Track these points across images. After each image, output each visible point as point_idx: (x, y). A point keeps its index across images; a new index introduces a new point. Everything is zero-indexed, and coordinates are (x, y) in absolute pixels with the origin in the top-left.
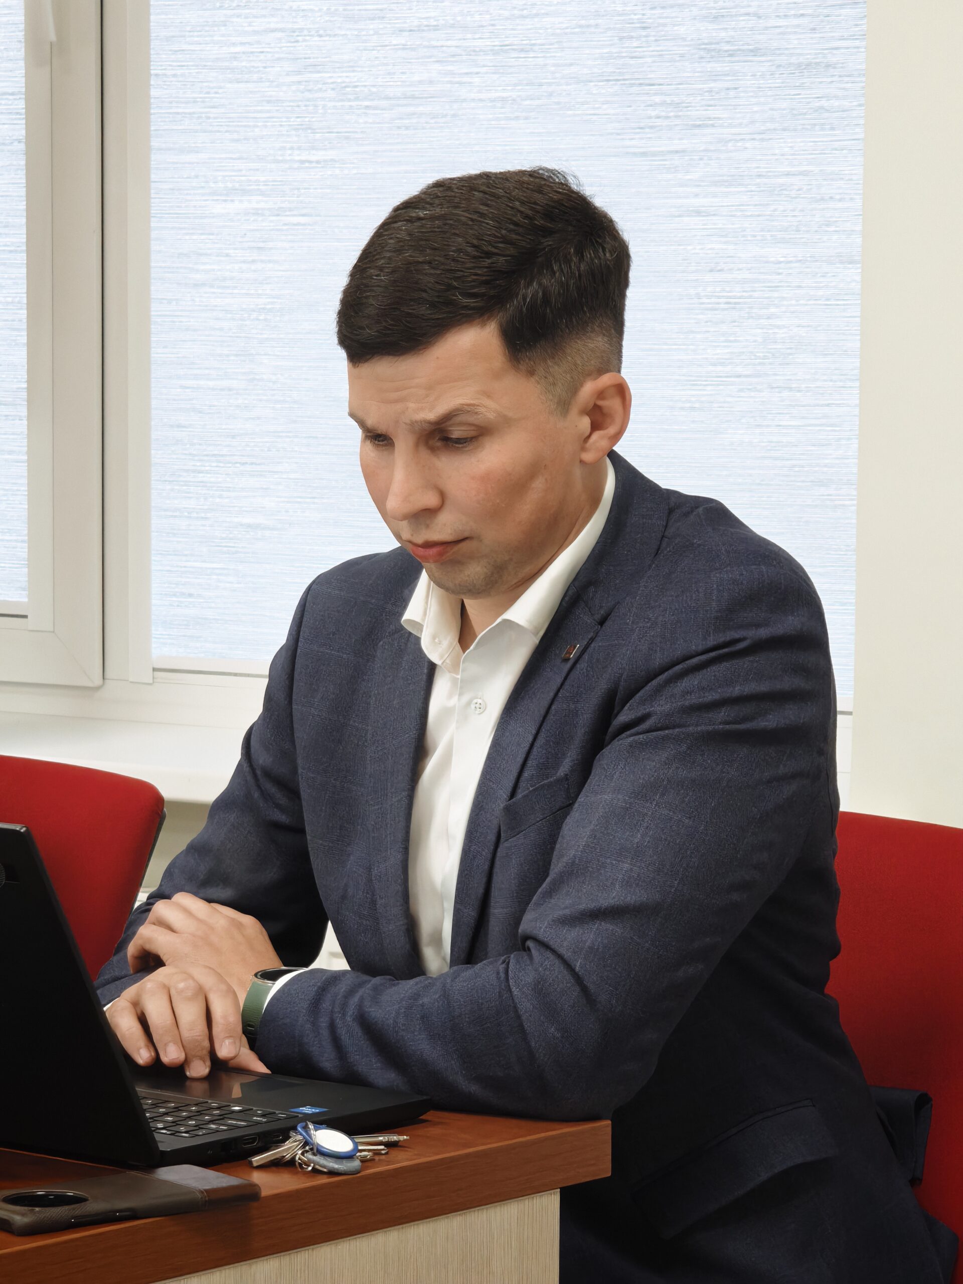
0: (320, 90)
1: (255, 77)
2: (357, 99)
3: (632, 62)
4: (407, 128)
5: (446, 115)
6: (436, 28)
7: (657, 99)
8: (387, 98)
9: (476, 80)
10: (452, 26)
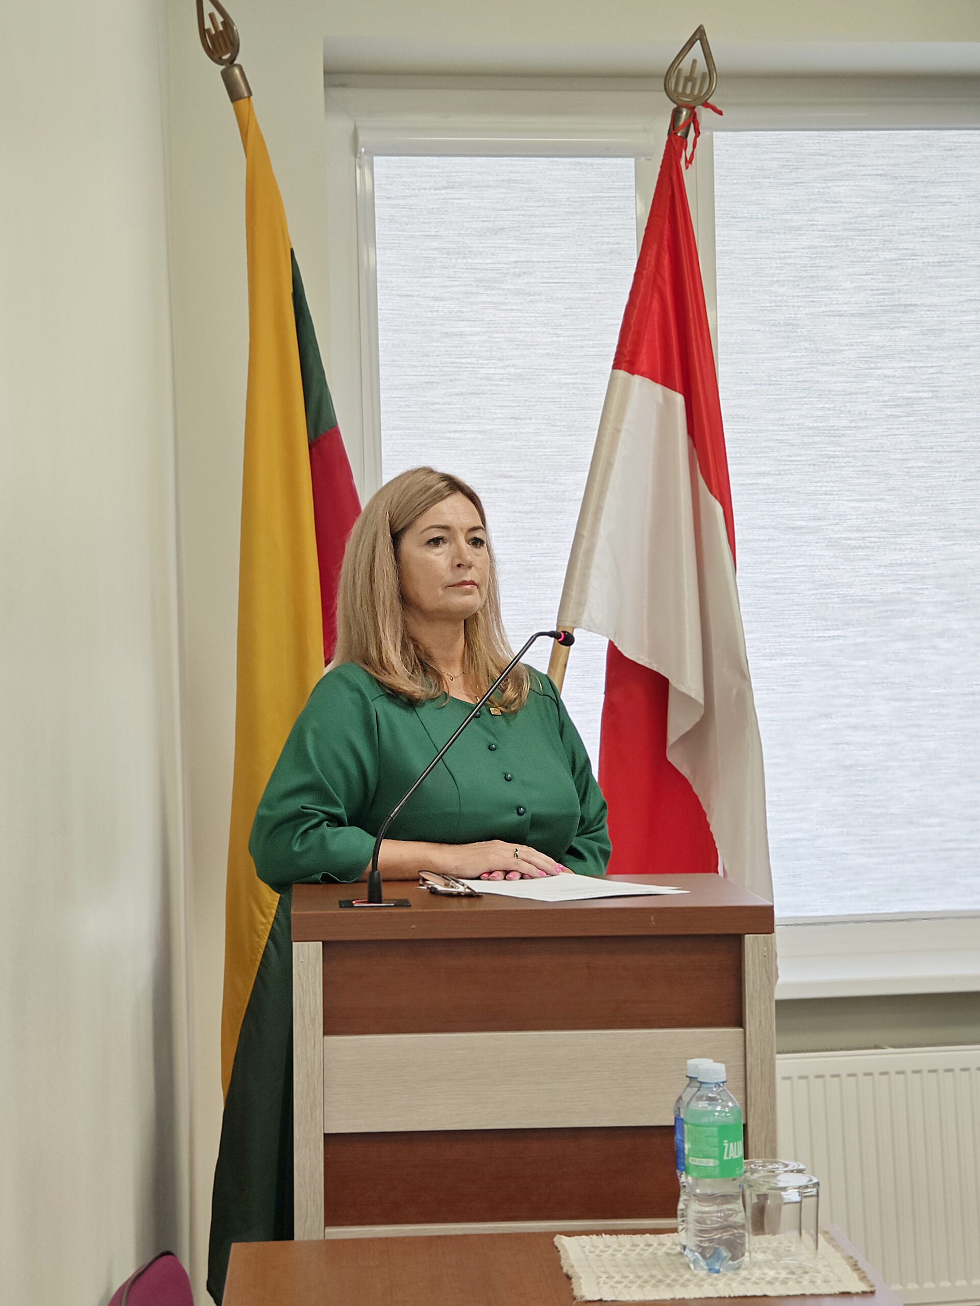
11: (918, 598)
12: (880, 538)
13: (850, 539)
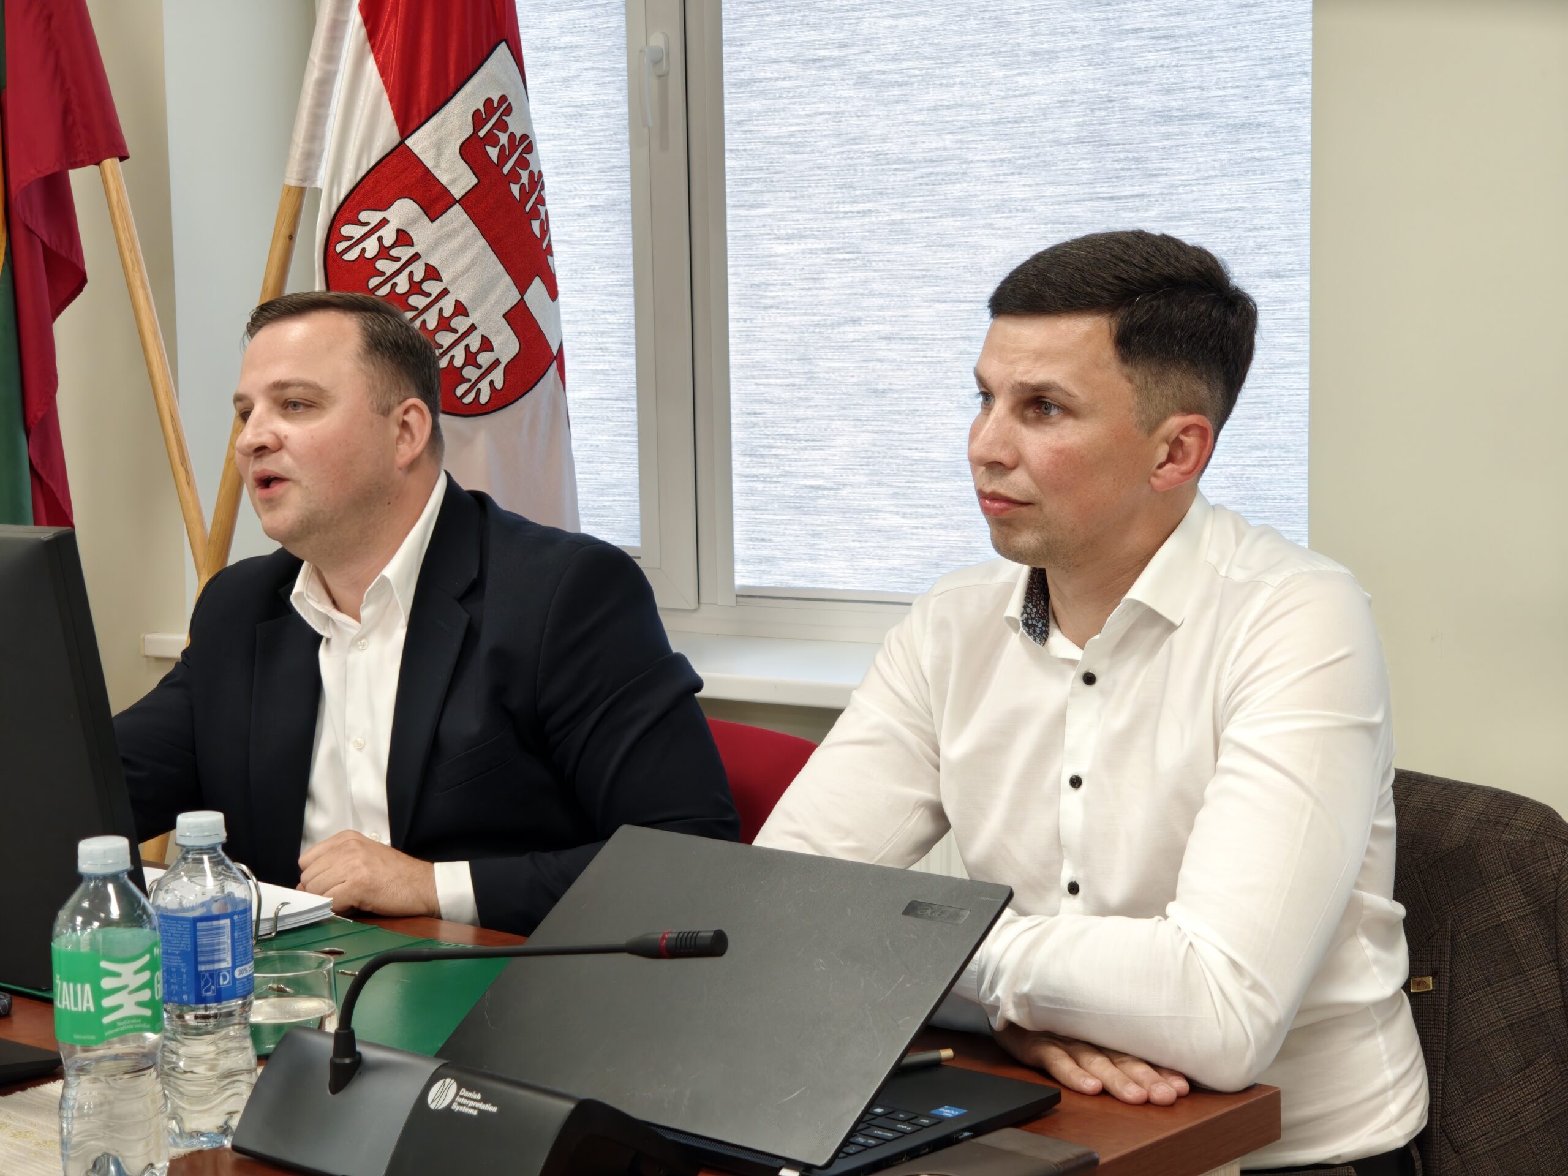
0: (859, 158)
1: (808, 149)
2: (888, 163)
3: (1101, 128)
4: (927, 184)
5: (956, 174)
6: (948, 107)
7: (1122, 155)
8: (912, 162)
9: (980, 146)
10: (961, 105)
11: (970, 156)
12: (921, 69)
13: (884, 72)
